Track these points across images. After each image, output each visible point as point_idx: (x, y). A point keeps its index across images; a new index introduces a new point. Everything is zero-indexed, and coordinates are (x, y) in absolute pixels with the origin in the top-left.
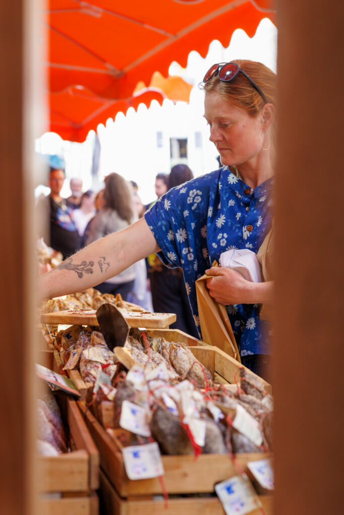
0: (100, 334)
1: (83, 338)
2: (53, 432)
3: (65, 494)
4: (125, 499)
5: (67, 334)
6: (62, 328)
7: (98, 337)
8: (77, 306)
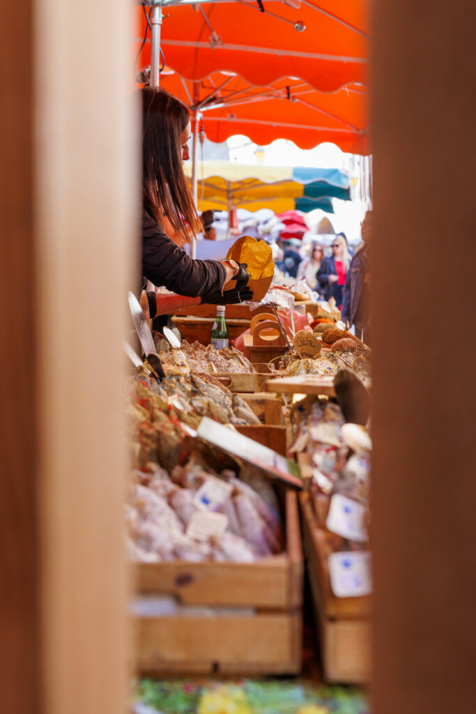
0: (337, 408)
1: (316, 412)
2: (264, 532)
3: (261, 610)
4: (333, 619)
5: (300, 407)
6: (298, 398)
7: (333, 412)
8: (330, 369)
